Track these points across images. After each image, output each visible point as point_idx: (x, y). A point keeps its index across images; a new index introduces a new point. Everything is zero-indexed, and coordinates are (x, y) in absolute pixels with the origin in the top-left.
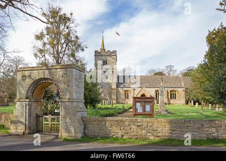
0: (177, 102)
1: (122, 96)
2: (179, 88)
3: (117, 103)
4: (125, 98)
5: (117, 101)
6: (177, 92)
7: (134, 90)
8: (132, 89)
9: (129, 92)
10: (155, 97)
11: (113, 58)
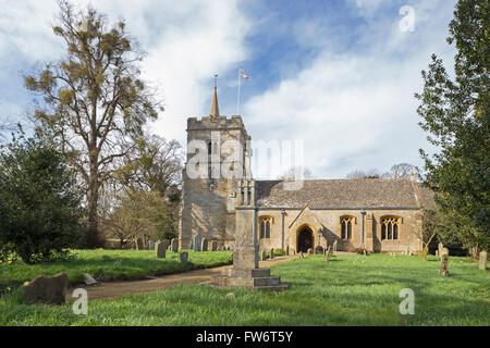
0: (401, 248)
2: (405, 209)
4: (262, 236)
6: (399, 220)
7: (284, 214)
8: (279, 212)
9: (271, 221)
10: (339, 235)
11: (232, 136)
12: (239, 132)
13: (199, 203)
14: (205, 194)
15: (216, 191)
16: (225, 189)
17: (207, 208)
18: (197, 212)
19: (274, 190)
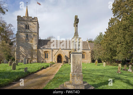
0: (86, 61)
1: (42, 56)
2: (87, 50)
3: (38, 62)
4: (45, 58)
5: (37, 60)
6: (85, 53)
7: (53, 51)
8: (51, 50)
9: (48, 53)
10: (69, 57)
11: (34, 24)
12: (37, 23)
13: (22, 46)
14: (25, 43)
15: (29, 42)
16: (32, 42)
17: (25, 48)
18: (22, 49)
19: (49, 43)
